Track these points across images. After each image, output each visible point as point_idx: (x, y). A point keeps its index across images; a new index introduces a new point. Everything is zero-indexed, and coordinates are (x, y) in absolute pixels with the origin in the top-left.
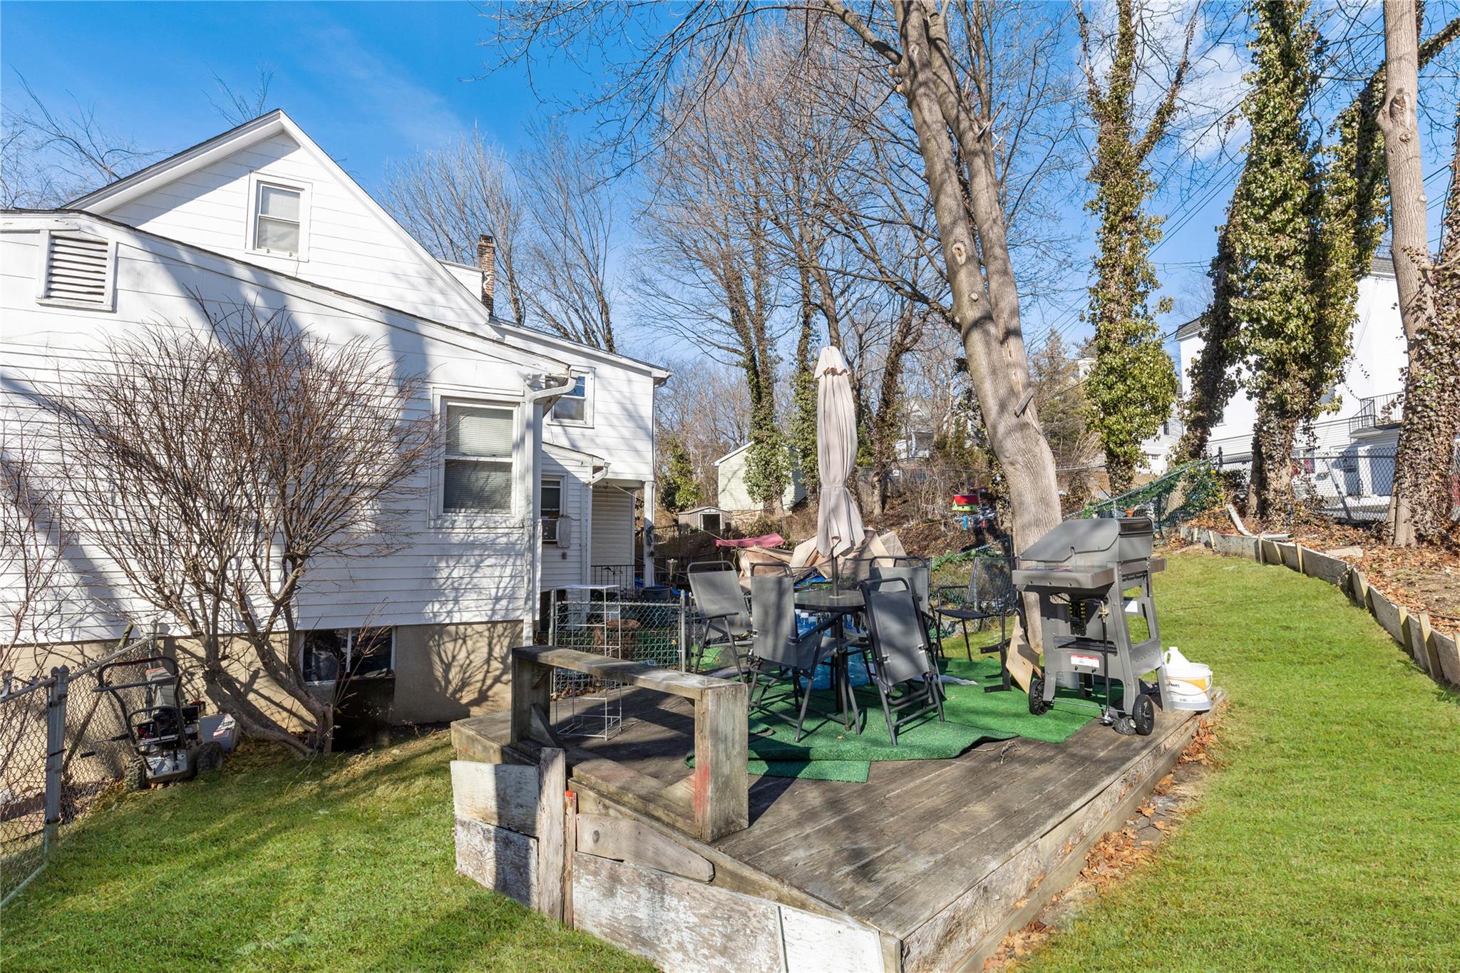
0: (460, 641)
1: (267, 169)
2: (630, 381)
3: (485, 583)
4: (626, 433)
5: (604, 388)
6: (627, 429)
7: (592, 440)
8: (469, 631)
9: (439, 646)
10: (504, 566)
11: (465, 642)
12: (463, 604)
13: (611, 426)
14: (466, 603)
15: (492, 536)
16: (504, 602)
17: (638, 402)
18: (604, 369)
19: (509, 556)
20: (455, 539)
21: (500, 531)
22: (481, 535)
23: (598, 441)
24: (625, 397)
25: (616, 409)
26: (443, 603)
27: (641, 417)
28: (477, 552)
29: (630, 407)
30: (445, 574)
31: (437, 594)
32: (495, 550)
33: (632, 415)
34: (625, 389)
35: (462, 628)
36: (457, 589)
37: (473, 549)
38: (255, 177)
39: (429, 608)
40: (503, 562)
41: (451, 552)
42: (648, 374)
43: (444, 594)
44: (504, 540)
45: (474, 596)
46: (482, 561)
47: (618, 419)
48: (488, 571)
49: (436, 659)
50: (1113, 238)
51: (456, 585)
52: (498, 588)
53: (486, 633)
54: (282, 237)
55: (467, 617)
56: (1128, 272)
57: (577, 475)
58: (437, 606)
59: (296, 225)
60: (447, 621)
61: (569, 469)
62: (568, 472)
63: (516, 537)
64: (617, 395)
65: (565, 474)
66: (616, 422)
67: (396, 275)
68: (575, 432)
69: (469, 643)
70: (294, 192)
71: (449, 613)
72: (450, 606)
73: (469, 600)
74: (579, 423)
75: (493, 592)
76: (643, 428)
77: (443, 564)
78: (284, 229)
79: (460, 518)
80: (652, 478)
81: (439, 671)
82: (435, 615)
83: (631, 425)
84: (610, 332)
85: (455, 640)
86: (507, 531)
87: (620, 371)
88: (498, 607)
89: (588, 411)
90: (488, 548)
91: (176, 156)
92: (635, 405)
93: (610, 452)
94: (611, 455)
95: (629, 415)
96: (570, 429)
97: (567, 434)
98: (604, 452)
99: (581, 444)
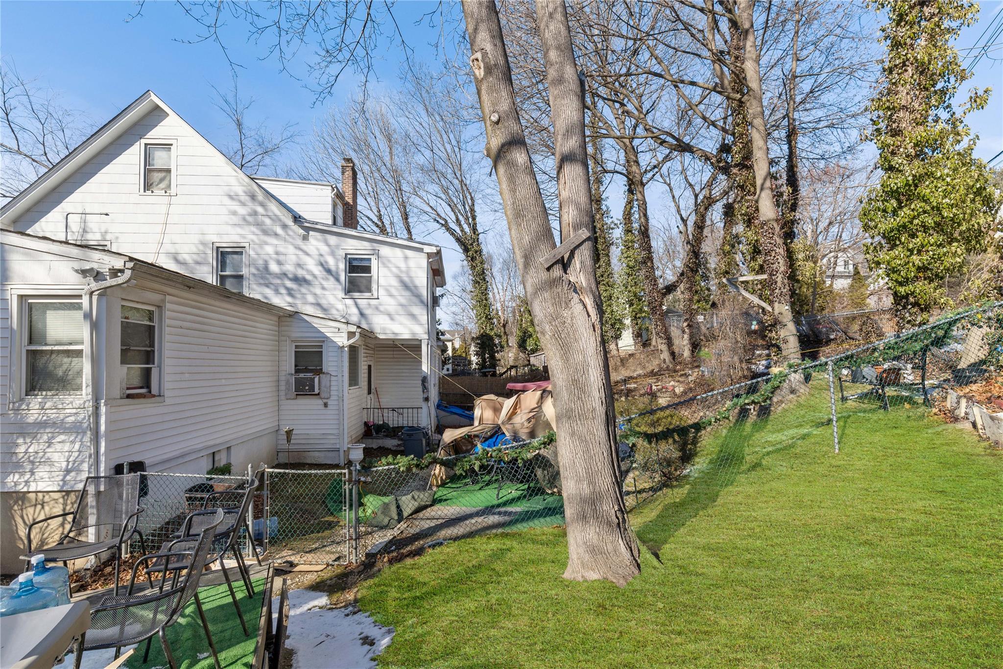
0: (39, 507)
1: (150, 134)
2: (406, 258)
3: (55, 457)
4: (403, 300)
5: (385, 266)
6: (403, 297)
7: (377, 308)
8: (47, 498)
9: (22, 510)
10: (73, 442)
11: (43, 507)
12: (38, 476)
13: (391, 295)
14: (41, 474)
15: (62, 416)
16: (73, 474)
17: (413, 274)
18: (385, 251)
19: (78, 433)
20: (31, 419)
21: (68, 411)
22: (52, 414)
23: (382, 308)
24: (401, 271)
25: (394, 282)
26: (22, 474)
27: (416, 287)
28: (48, 430)
29: (406, 279)
30: (22, 449)
31: (17, 467)
32: (65, 428)
33: (407, 286)
34: (402, 265)
35: (40, 495)
36: (33, 463)
37: (45, 428)
38: (143, 141)
39: (10, 479)
40: (72, 438)
41: (30, 431)
42: (421, 250)
43: (22, 466)
44: (72, 419)
45: (47, 468)
46: (53, 438)
47: (397, 289)
48: (58, 447)
49: (19, 520)
50: (903, 32)
51: (31, 458)
52: (68, 462)
53: (61, 500)
54: (161, 180)
55: (41, 486)
56: (922, 69)
57: (335, 340)
58: (17, 476)
59: (169, 171)
60: (25, 489)
61: (328, 335)
62: (327, 337)
63: (82, 416)
64: (394, 270)
65: (325, 339)
66: (394, 292)
67: (231, 197)
68: (362, 303)
69: (47, 508)
70: (167, 147)
71: (27, 482)
72: (27, 476)
73: (42, 472)
74: (367, 295)
75: (64, 465)
76: (418, 296)
77: (20, 441)
78: (162, 175)
79: (35, 402)
80: (426, 336)
81: (22, 532)
82: (16, 484)
83: (407, 293)
84: (474, 218)
85: (35, 505)
86: (74, 411)
87: (398, 251)
88: (68, 478)
89: (374, 286)
90: (59, 427)
91: (92, 136)
92: (410, 277)
93: (391, 317)
94: (392, 319)
95: (406, 286)
96: (359, 301)
97: (356, 305)
98: (387, 318)
99: (367, 312)
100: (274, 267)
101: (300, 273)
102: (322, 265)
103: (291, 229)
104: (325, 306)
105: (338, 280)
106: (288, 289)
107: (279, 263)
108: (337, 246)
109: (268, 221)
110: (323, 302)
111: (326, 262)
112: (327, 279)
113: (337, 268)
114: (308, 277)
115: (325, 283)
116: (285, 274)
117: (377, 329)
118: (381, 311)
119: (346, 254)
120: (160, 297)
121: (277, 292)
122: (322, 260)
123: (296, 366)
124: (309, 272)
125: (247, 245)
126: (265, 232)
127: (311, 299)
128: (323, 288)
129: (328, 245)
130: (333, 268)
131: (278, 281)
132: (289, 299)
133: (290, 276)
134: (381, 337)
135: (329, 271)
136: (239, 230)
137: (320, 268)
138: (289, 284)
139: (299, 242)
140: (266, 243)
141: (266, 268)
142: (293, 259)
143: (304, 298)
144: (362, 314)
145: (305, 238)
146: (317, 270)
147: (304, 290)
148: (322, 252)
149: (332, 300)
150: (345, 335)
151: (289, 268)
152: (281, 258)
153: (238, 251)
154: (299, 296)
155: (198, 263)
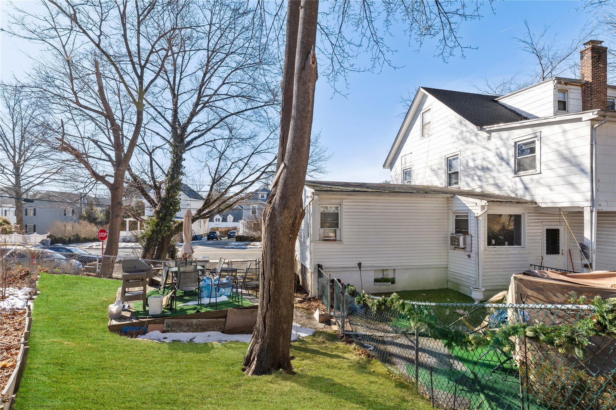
4: (562, 172)
6: (562, 168)
7: (538, 182)
13: (552, 169)
17: (572, 145)
18: (546, 131)
23: (543, 181)
24: (560, 145)
25: (553, 157)
27: (575, 157)
29: (565, 152)
34: (561, 140)
38: (421, 112)
47: (556, 163)
57: (474, 211)
61: (470, 208)
64: (554, 145)
66: (553, 165)
68: (526, 179)
70: (429, 110)
74: (531, 171)
80: (589, 204)
89: (537, 164)
92: (569, 149)
93: (550, 187)
94: (551, 190)
95: (565, 159)
96: (524, 178)
97: (522, 181)
98: (547, 190)
99: (529, 186)
100: (471, 164)
101: (485, 164)
102: (498, 155)
103: (480, 136)
104: (500, 185)
105: (508, 164)
106: (479, 176)
107: (474, 160)
108: (508, 139)
109: (468, 134)
110: (499, 182)
111: (501, 153)
112: (501, 165)
113: (508, 155)
114: (490, 166)
115: (499, 168)
116: (477, 167)
117: (538, 200)
118: (542, 184)
119: (515, 143)
120: (340, 201)
121: (473, 179)
122: (498, 151)
123: (456, 229)
124: (490, 162)
125: (459, 153)
126: (467, 142)
127: (491, 181)
128: (499, 172)
129: (502, 139)
130: (505, 156)
131: (473, 172)
132: (479, 183)
133: (480, 167)
134: (543, 206)
135: (502, 159)
136: (455, 145)
137: (497, 158)
138: (479, 173)
139: (484, 143)
140: (467, 149)
141: (467, 165)
142: (480, 156)
143: (487, 181)
144: (526, 188)
145: (489, 138)
146: (495, 160)
147: (487, 176)
148: (498, 146)
149: (504, 180)
150: (479, 208)
151: (479, 162)
152: (475, 156)
153: (456, 157)
154: (484, 180)
155: (439, 169)
